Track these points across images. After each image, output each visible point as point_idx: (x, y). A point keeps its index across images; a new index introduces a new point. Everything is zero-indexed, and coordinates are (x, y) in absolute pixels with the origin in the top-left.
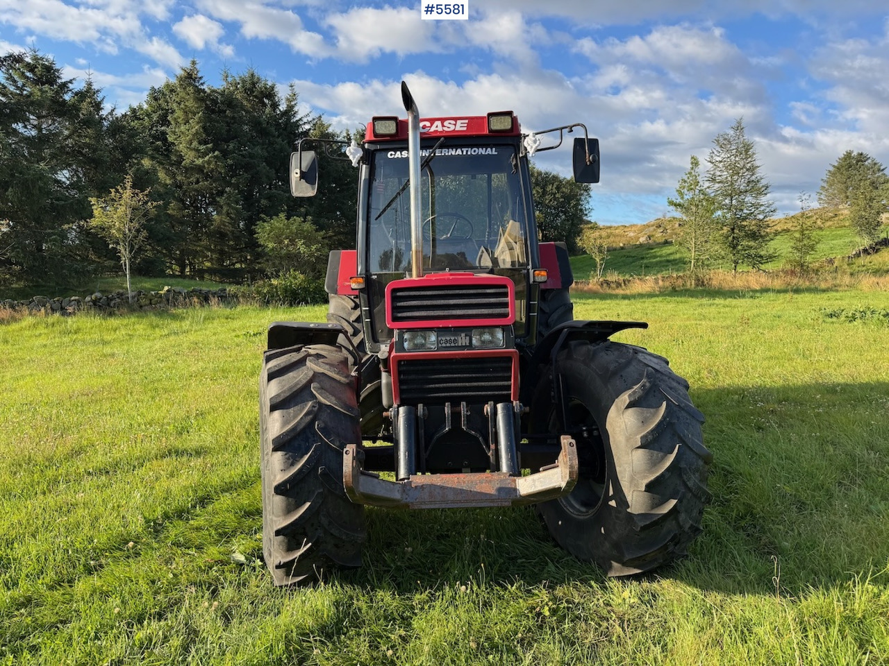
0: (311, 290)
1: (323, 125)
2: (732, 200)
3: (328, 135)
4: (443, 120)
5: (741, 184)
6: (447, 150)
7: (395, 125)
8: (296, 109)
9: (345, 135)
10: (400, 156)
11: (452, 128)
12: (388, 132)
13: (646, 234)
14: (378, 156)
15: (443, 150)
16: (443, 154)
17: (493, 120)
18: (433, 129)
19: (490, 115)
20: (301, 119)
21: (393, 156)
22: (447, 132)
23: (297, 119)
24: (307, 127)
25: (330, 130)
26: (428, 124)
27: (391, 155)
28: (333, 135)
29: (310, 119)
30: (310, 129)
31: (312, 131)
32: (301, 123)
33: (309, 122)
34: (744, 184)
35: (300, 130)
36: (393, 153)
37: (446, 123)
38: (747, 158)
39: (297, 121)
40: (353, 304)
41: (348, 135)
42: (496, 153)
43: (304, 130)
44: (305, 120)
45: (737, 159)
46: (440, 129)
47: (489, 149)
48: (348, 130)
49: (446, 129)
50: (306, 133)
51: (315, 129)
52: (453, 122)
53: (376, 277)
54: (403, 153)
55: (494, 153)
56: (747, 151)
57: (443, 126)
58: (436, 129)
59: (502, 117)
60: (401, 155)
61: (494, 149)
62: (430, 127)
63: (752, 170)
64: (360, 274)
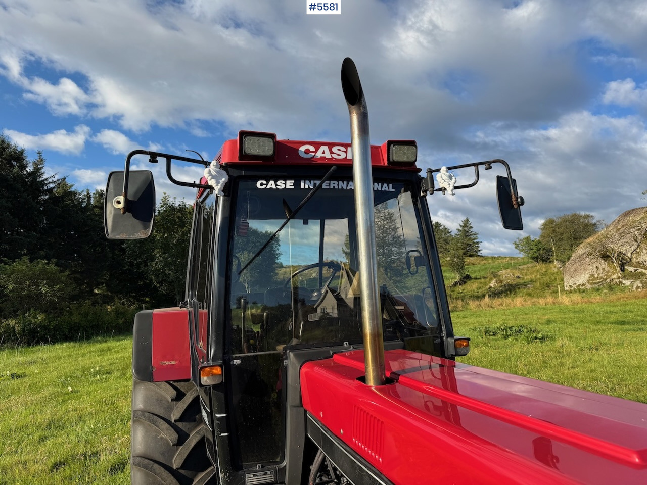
0: (52, 327)
1: (66, 185)
2: (384, 250)
3: (71, 193)
4: (331, 145)
5: (389, 239)
6: (336, 183)
7: (272, 144)
8: (43, 171)
9: (86, 193)
10: (274, 187)
11: (343, 156)
12: (262, 153)
13: (316, 271)
14: (242, 185)
15: (332, 182)
16: (332, 187)
17: (394, 148)
18: (319, 154)
19: (390, 143)
20: (46, 180)
21: (264, 187)
22: (337, 160)
23: (43, 179)
24: (52, 186)
25: (73, 189)
26: (312, 148)
27: (262, 184)
28: (75, 193)
29: (55, 179)
30: (54, 188)
31: (55, 189)
32: (46, 182)
33: (53, 182)
34: (391, 239)
35: (45, 188)
36: (264, 182)
37: (335, 149)
38: (391, 223)
39: (43, 181)
40: (175, 392)
41: (89, 194)
42: (394, 190)
43: (49, 188)
44: (50, 180)
45: (385, 223)
46: (328, 155)
47: (385, 185)
48: (88, 190)
49: (335, 156)
50: (50, 191)
51: (59, 188)
52: (343, 149)
53: (239, 361)
54: (278, 183)
55: (391, 190)
56: (391, 217)
57: (331, 152)
58: (323, 155)
59: (406, 147)
60: (276, 185)
61: (391, 185)
62: (316, 152)
63: (395, 229)
64: (213, 360)
